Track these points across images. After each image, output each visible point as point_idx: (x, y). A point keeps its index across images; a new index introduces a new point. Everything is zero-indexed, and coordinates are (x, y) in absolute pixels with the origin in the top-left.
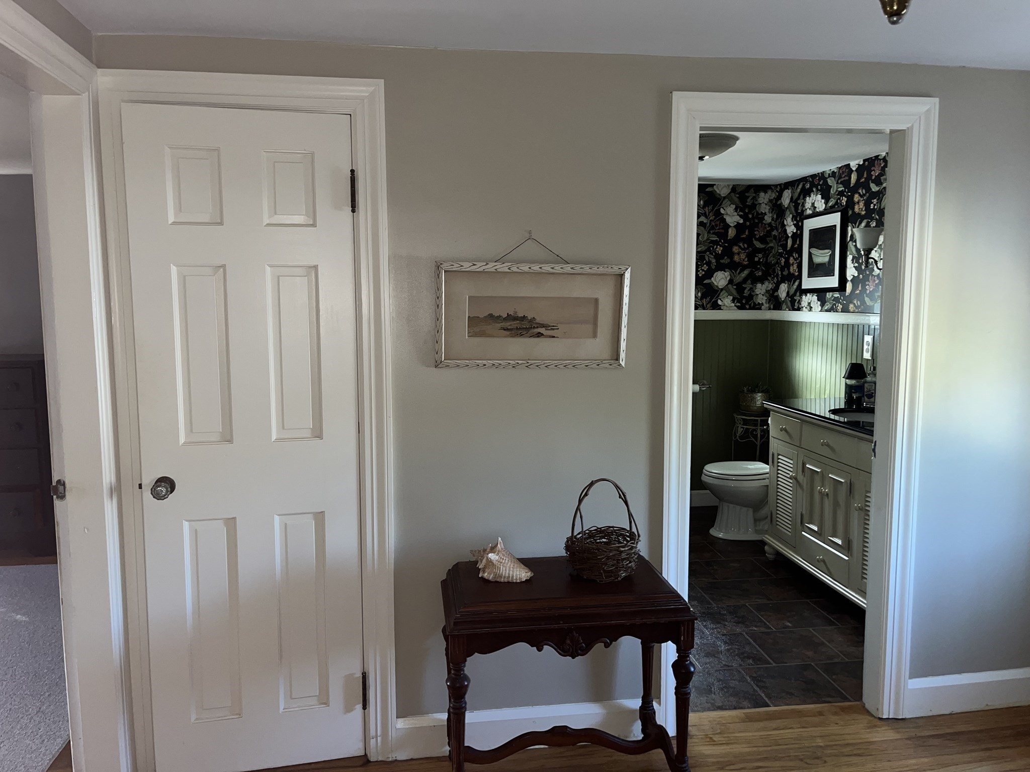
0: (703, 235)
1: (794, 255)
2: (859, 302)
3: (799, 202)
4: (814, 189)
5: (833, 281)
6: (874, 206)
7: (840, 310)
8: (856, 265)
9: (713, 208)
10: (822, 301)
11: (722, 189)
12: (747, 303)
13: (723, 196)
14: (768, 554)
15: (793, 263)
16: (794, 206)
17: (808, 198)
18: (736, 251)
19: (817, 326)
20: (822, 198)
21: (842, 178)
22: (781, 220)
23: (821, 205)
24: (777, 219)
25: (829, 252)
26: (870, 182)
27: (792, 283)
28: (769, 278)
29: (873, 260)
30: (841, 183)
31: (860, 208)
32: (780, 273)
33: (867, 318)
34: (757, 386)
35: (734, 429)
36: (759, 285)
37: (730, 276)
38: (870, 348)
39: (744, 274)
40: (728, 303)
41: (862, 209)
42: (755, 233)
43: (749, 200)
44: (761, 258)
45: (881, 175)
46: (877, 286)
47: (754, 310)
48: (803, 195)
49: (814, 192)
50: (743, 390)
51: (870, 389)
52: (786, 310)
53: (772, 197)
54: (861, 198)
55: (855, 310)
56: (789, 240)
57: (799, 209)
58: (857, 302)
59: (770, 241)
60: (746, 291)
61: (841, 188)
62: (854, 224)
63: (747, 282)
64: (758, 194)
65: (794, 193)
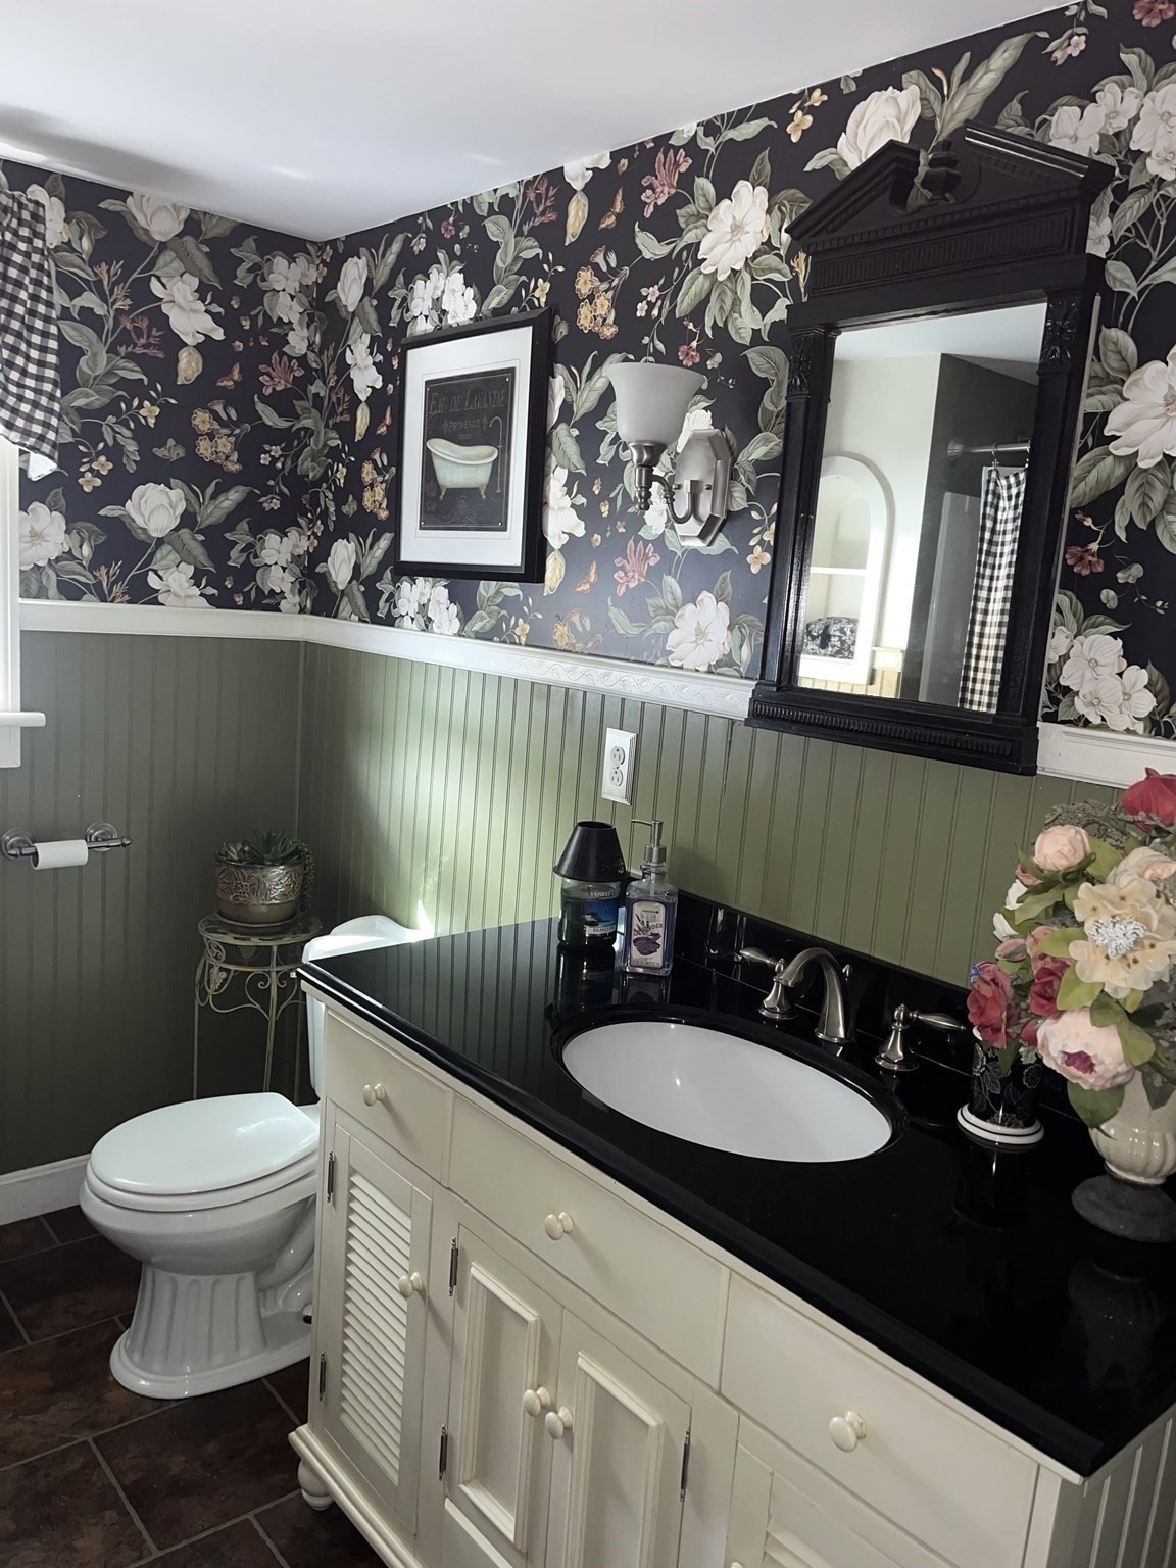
0: (95, 355)
1: (376, 457)
2: (587, 622)
3: (391, 294)
4: (441, 255)
5: (504, 548)
6: (649, 312)
7: (523, 640)
8: (581, 500)
9: (126, 272)
10: (466, 606)
11: (154, 214)
12: (236, 589)
13: (158, 237)
14: (307, 1492)
15: (373, 479)
16: (376, 308)
17: (420, 283)
18: (204, 428)
19: (447, 677)
20: (467, 284)
21: (535, 216)
22: (335, 351)
23: (462, 306)
24: (324, 346)
25: (491, 455)
26: (637, 229)
27: (369, 541)
28: (303, 522)
29: (661, 486)
30: (532, 233)
31: (597, 314)
32: (332, 509)
33: (616, 674)
34: (269, 842)
35: (199, 972)
36: (272, 539)
37: (184, 503)
38: (624, 768)
39: (230, 502)
40: (180, 586)
41: (605, 320)
42: (261, 378)
43: (241, 271)
44: (277, 460)
45: (678, 201)
46: (655, 574)
47: (256, 610)
48: (404, 275)
49: (440, 264)
50: (226, 855)
51: (650, 924)
52: (350, 620)
53: (307, 276)
54: (602, 281)
55: (573, 645)
56: (359, 412)
57: (391, 318)
58: (581, 621)
59: (305, 409)
60: (234, 554)
61: (532, 251)
62: (574, 370)
63: (238, 527)
64: (269, 260)
65: (376, 266)
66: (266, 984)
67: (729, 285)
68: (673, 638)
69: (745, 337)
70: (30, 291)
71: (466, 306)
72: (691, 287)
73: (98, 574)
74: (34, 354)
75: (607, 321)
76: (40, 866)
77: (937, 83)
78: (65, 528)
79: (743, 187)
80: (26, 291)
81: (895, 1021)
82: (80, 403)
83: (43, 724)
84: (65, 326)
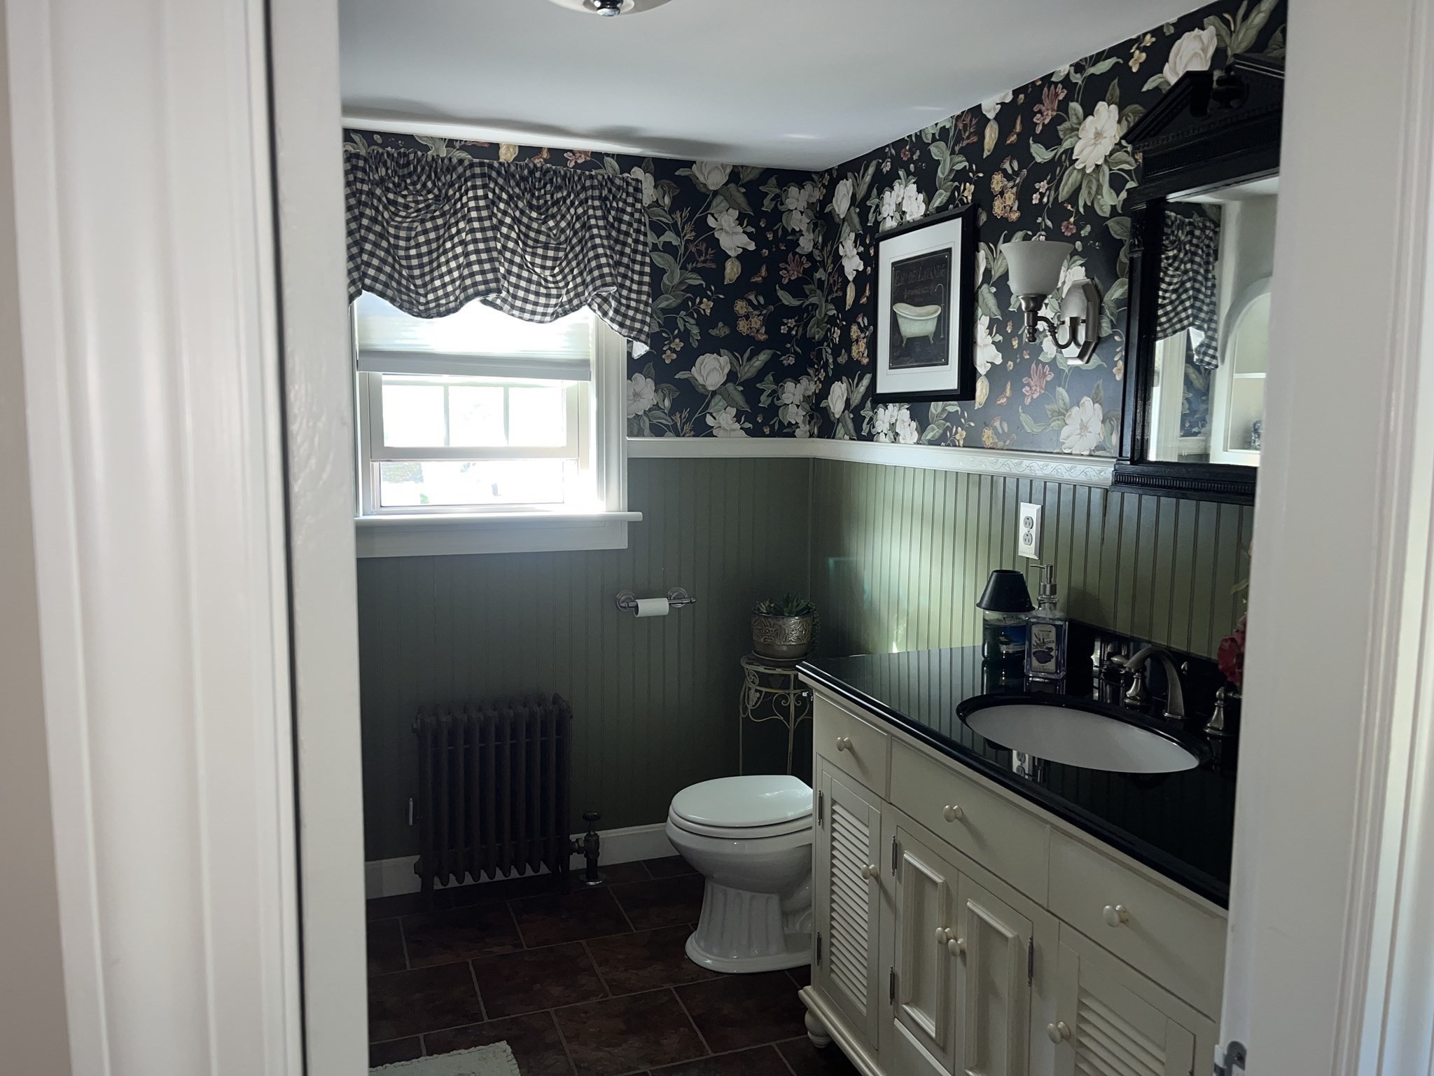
0: (672, 273)
1: (860, 320)
2: (1005, 426)
3: (868, 203)
4: (901, 173)
5: (946, 377)
6: (1041, 200)
7: (961, 442)
8: (999, 338)
9: (692, 214)
10: (922, 422)
11: (709, 173)
12: (764, 423)
13: (712, 188)
14: (811, 1033)
15: (858, 336)
16: (859, 214)
17: (887, 193)
18: (742, 312)
19: (909, 475)
20: (919, 191)
21: (963, 139)
22: (832, 247)
23: (915, 207)
24: (824, 244)
25: (936, 312)
26: (1031, 142)
27: (856, 381)
28: (811, 371)
29: (1045, 324)
30: (961, 152)
31: (1006, 205)
32: (831, 361)
33: (1026, 462)
34: (787, 601)
35: (742, 694)
36: (789, 385)
37: (729, 365)
38: (1034, 532)
39: (760, 362)
40: (727, 423)
41: (1011, 208)
42: (781, 273)
43: (766, 201)
44: (793, 329)
45: (1058, 120)
46: (1050, 387)
47: (779, 437)
48: (877, 189)
49: (900, 179)
50: (759, 609)
51: (1045, 640)
52: (844, 439)
53: (812, 196)
54: (1008, 181)
55: (996, 443)
56: (848, 289)
57: (868, 220)
58: (1001, 425)
59: (811, 291)
60: (763, 398)
61: (962, 164)
62: (991, 245)
63: (766, 379)
64: (785, 190)
65: (858, 185)
66: (787, 703)
67: (1094, 175)
68: (1065, 432)
69: (1106, 212)
70: (634, 237)
71: (918, 207)
72: (1068, 180)
73: (674, 418)
74: (636, 277)
75: (1013, 209)
76: (639, 615)
77: (1227, 23)
78: (654, 389)
79: (1102, 106)
80: (631, 237)
81: (1217, 700)
82: (663, 305)
83: (641, 519)
84: (655, 256)
